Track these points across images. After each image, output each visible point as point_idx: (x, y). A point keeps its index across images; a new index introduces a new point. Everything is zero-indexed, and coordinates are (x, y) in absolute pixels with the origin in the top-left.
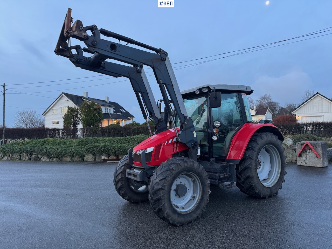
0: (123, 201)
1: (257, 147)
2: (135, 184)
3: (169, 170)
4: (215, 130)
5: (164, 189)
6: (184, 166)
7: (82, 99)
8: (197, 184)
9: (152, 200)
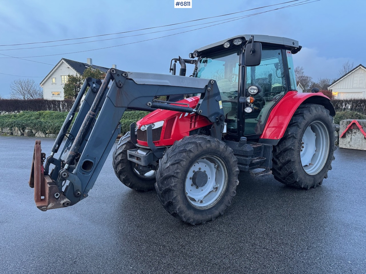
0: (126, 189)
1: (303, 123)
2: (141, 168)
3: (185, 152)
4: (249, 99)
5: (176, 177)
6: (206, 146)
7: (86, 66)
8: (222, 171)
9: (160, 190)
